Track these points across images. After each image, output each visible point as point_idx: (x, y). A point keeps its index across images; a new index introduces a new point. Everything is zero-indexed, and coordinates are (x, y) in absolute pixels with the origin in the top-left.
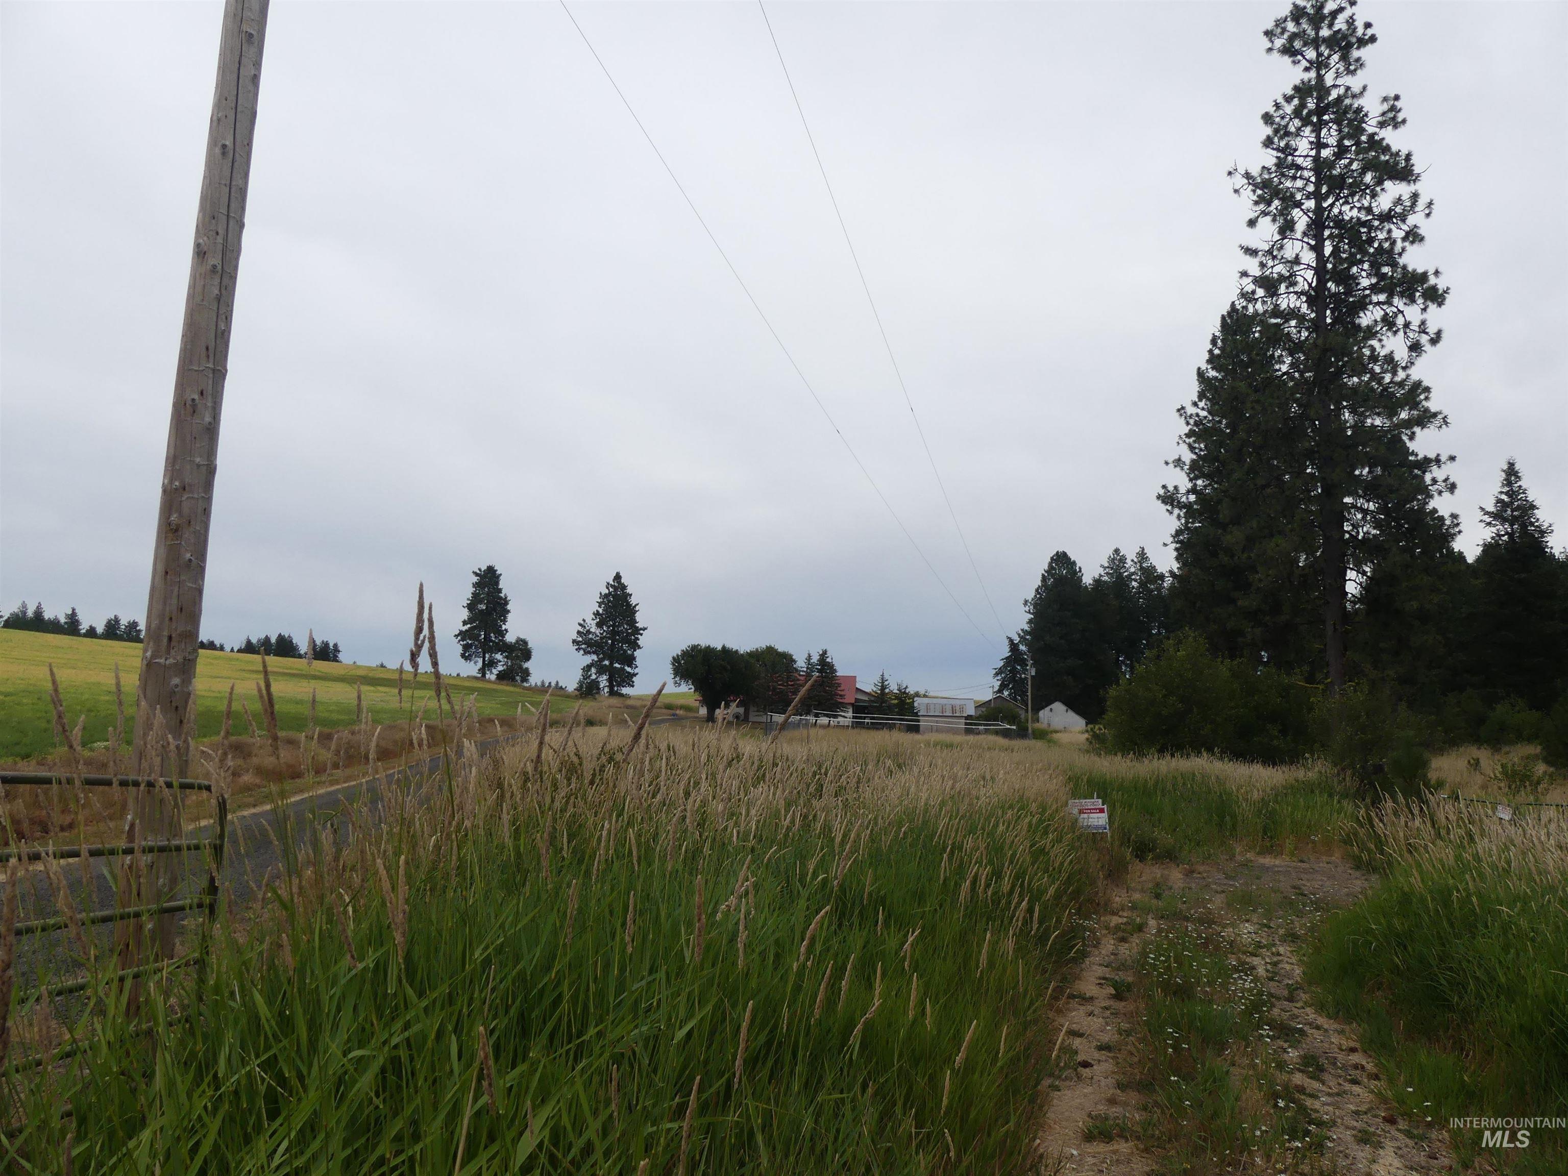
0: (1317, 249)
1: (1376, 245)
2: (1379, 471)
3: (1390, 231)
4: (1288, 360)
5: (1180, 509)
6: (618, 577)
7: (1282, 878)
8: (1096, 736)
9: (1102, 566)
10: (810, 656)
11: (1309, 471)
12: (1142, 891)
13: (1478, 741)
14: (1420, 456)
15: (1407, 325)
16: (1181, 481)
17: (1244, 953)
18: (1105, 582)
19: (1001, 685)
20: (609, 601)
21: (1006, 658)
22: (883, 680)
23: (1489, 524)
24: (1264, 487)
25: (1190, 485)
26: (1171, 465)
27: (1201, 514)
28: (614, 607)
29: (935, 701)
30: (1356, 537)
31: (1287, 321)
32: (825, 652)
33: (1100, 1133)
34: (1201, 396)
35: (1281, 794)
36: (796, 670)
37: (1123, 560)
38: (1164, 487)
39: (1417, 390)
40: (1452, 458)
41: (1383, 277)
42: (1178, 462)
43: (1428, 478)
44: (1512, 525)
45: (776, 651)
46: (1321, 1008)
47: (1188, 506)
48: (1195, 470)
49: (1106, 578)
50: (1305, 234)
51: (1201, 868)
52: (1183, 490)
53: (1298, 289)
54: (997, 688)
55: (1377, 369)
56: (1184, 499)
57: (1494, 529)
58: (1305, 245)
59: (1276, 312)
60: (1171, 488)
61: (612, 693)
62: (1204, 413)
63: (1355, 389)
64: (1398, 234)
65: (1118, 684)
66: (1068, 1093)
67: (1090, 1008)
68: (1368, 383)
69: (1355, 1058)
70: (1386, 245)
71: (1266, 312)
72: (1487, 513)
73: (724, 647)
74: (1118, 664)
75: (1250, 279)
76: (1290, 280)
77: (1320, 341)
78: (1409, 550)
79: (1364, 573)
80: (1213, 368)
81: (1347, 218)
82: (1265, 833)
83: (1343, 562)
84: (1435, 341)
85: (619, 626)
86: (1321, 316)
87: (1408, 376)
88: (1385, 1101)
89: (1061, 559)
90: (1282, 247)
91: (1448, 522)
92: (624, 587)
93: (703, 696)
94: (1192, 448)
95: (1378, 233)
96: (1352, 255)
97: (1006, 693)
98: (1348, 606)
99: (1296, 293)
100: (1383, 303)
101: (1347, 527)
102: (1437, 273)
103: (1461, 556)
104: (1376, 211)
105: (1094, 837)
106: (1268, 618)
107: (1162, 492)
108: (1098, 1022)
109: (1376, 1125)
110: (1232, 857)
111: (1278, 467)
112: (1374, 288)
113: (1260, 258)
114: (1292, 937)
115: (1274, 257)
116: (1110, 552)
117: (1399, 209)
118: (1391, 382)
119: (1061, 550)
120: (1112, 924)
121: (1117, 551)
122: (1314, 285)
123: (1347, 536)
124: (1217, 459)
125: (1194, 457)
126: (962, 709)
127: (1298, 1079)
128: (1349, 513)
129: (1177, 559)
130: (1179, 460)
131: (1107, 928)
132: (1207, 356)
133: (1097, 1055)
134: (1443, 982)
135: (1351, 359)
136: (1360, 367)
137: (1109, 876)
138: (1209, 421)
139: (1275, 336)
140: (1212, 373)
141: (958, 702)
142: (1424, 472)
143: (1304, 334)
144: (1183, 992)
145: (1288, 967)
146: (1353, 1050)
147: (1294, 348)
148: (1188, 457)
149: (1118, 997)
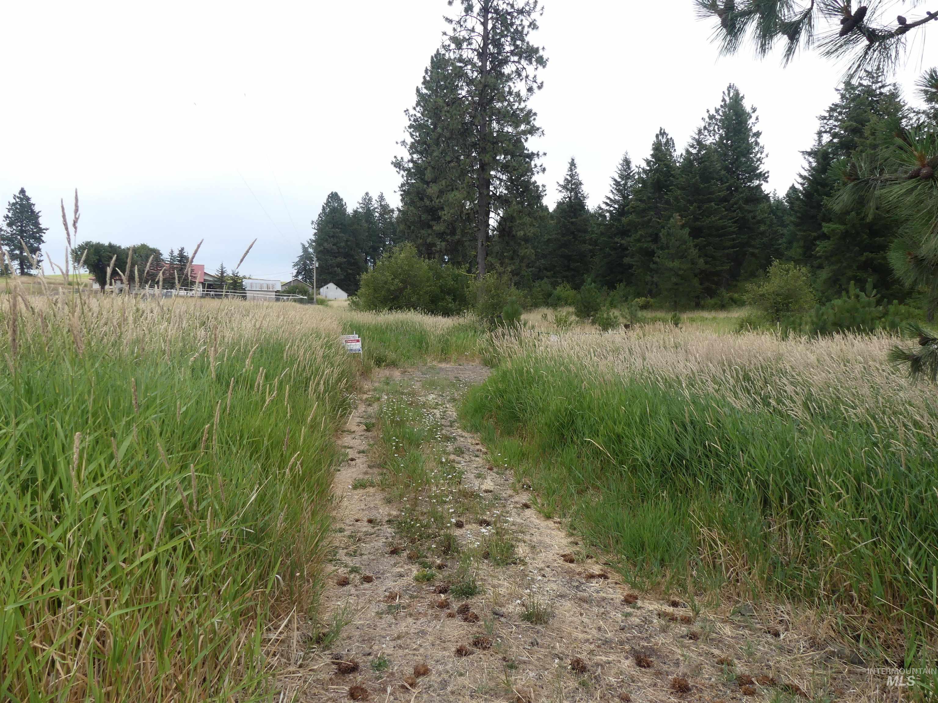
0: (485, 24)
1: (515, 27)
2: (509, 157)
3: (522, 21)
4: (466, 89)
5: (404, 171)
6: (22, 191)
7: (449, 373)
8: (353, 302)
9: (358, 202)
10: (172, 251)
11: (473, 155)
12: (380, 382)
13: (547, 305)
14: (530, 152)
15: (527, 77)
16: (405, 154)
17: (430, 408)
18: (360, 212)
19: (297, 273)
20: (17, 208)
21: (301, 256)
22: (222, 268)
23: (561, 191)
24: (449, 162)
25: (410, 157)
26: (400, 145)
27: (415, 175)
28: (21, 212)
29: (256, 281)
30: (495, 194)
31: (466, 65)
32: (183, 249)
33: (361, 485)
34: (418, 104)
35: (451, 332)
36: (163, 260)
37: (370, 199)
38: (395, 157)
39: (529, 115)
40: (545, 154)
41: (517, 47)
42: (404, 143)
43: (533, 163)
44: (571, 193)
45: (148, 247)
46: (464, 428)
47: (408, 170)
48: (413, 149)
49: (360, 210)
50: (478, 14)
51: (410, 370)
52: (406, 160)
53: (473, 47)
54: (295, 274)
55: (512, 100)
56: (406, 166)
57: (563, 195)
58: (478, 21)
59: (460, 60)
60: (399, 159)
61: (23, 273)
62: (419, 115)
63: (499, 110)
64: (526, 23)
65: (367, 272)
66: (345, 472)
67: (353, 436)
68: (506, 107)
69: (478, 447)
70: (520, 28)
71: (455, 58)
72: (560, 185)
73: (110, 244)
74: (366, 261)
75: (448, 37)
76: (469, 41)
77: (483, 81)
78: (522, 203)
79: (499, 214)
80: (425, 88)
81: (501, 9)
82: (442, 351)
83: (488, 207)
84: (540, 88)
85: (25, 227)
86: (484, 65)
87: (526, 106)
88: (489, 462)
89: (334, 197)
90: (466, 21)
91: (540, 189)
92: (28, 199)
93: (96, 276)
94: (412, 135)
95: (516, 20)
96: (502, 31)
97: (300, 277)
98: (490, 233)
99: (472, 49)
100: (516, 62)
101: (491, 188)
102: (543, 48)
103: (546, 209)
104: (516, 7)
105: (354, 355)
106: (449, 237)
107: (394, 160)
108: (358, 442)
109: (484, 471)
110: (425, 364)
111: (458, 151)
112: (512, 52)
113: (454, 25)
114: (454, 400)
115: (461, 26)
116: (363, 194)
117: (527, 8)
118: (518, 108)
119: (334, 191)
120: (364, 398)
121: (367, 194)
122: (481, 46)
123: (491, 193)
124: (425, 143)
125: (413, 141)
126: (273, 286)
127: (452, 457)
128: (493, 180)
129: (402, 200)
130: (404, 141)
131: (361, 400)
132: (422, 80)
133: (358, 455)
134: (517, 409)
135: (499, 93)
136: (503, 98)
137: (362, 374)
138: (421, 120)
139: (460, 74)
140: (424, 91)
141: (270, 282)
142: (531, 161)
143: (476, 74)
144: (400, 424)
145: (450, 413)
146: (477, 444)
147: (470, 82)
148: (409, 140)
149: (368, 430)
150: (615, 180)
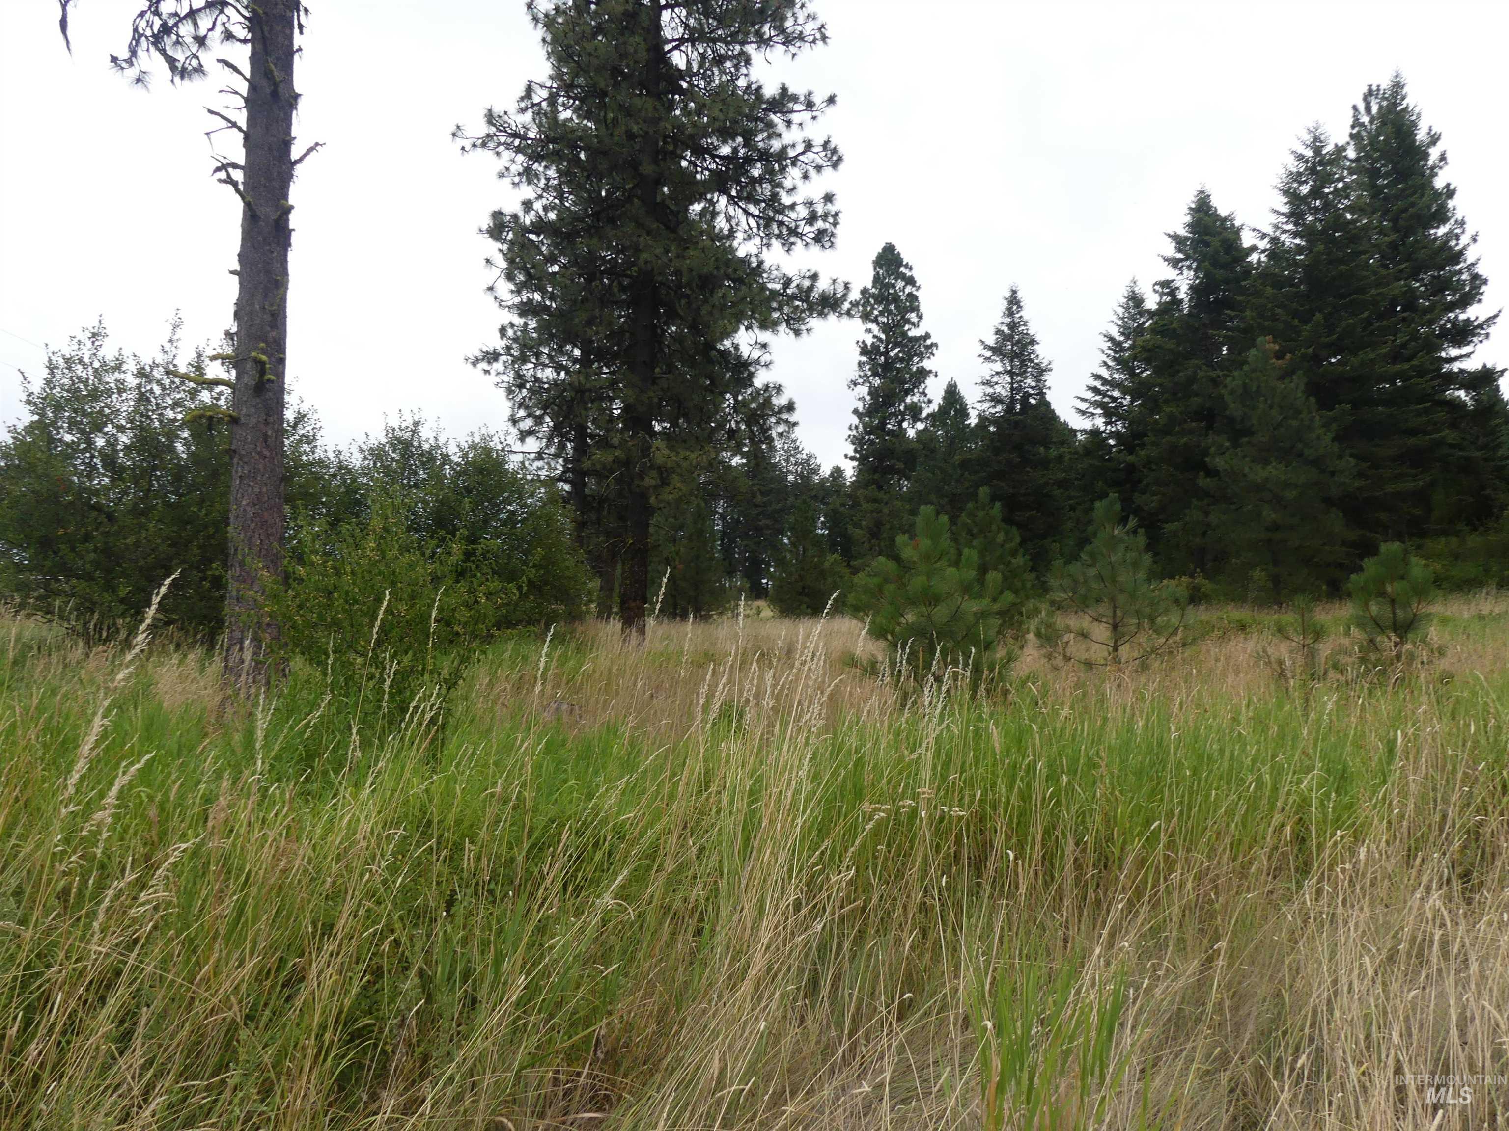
23: (988, 359)
44: (1012, 361)
57: (994, 366)
72: (987, 347)
150: (1111, 339)
